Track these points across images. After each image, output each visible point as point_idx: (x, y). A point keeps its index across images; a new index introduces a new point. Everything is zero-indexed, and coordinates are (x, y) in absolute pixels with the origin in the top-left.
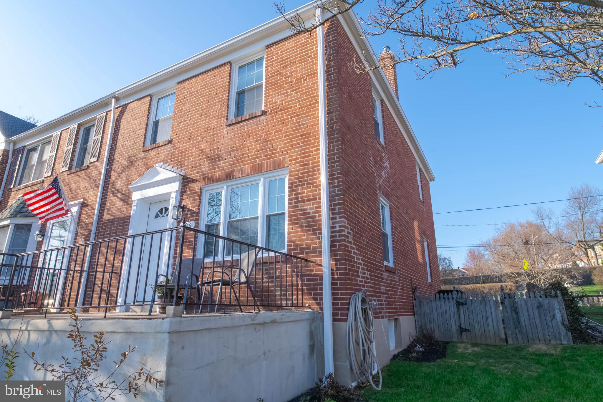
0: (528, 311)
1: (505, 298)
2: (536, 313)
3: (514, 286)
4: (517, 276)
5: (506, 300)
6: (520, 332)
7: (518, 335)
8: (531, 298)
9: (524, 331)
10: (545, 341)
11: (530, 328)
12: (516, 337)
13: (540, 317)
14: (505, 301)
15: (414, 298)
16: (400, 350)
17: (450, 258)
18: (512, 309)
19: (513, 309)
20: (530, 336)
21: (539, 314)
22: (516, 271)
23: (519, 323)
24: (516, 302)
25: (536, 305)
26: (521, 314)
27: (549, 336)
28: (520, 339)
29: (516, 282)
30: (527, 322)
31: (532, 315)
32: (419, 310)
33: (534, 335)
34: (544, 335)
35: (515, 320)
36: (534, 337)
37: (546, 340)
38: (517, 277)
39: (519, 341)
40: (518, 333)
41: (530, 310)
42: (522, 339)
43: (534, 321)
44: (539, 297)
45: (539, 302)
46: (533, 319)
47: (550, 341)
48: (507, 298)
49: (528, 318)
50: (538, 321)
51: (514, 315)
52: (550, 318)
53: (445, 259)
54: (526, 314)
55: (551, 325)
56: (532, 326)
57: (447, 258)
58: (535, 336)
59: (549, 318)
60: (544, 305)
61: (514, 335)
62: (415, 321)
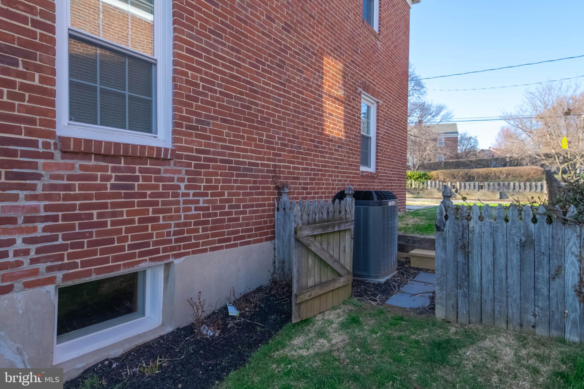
0: (494, 253)
1: (446, 217)
2: (515, 257)
3: (541, 171)
4: (544, 158)
5: (448, 223)
6: (466, 296)
7: (459, 302)
8: (509, 223)
9: (476, 295)
10: (521, 325)
11: (491, 290)
12: (456, 307)
13: (521, 270)
14: (444, 225)
15: (276, 206)
16: (169, 329)
17: (476, 137)
18: (457, 243)
19: (460, 244)
20: (488, 307)
21: (522, 261)
22: (544, 152)
23: (468, 276)
24: (471, 229)
25: (517, 240)
26: (475, 258)
27: (535, 315)
28: (463, 311)
29: (542, 166)
30: (487, 277)
31: (501, 261)
32: (282, 230)
33: (497, 308)
34: (522, 311)
35: (460, 270)
36: (496, 313)
37: (525, 323)
38: (543, 160)
39: (459, 315)
40: (460, 299)
41: (501, 250)
42: (469, 312)
43: (504, 276)
44: (529, 220)
45: (528, 235)
46: (504, 272)
47: (534, 327)
48: (451, 217)
49: (491, 268)
50: (514, 277)
51: (461, 258)
52: (546, 275)
53: (470, 138)
54: (488, 260)
55: (545, 291)
56: (497, 288)
57: (473, 137)
58: (500, 312)
59: (543, 274)
60: (540, 241)
61: (452, 302)
62: (275, 249)
